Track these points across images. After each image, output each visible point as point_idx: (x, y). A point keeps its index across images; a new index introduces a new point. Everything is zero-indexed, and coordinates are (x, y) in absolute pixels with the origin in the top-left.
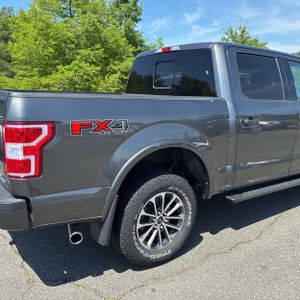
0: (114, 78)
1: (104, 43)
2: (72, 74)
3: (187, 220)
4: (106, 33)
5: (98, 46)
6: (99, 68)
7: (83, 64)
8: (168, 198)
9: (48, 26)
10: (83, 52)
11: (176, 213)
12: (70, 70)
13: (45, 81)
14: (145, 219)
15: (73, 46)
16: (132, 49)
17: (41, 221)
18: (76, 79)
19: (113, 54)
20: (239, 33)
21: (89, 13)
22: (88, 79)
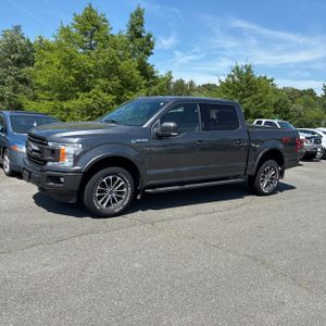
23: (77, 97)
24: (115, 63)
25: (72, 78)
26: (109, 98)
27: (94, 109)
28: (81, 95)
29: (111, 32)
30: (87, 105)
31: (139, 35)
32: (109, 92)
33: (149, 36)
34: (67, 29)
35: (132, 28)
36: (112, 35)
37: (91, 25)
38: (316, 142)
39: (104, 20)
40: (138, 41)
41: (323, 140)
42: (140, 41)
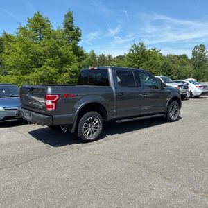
0: (66, 75)
1: (60, 55)
2: (42, 73)
3: (100, 127)
4: (61, 49)
5: (57, 57)
6: (58, 69)
7: (48, 67)
8: (93, 119)
9: (28, 46)
10: (48, 60)
11: (97, 125)
12: (41, 71)
13: (26, 77)
14: (86, 126)
15: (42, 57)
16: (76, 58)
17: (56, 123)
18: (44, 76)
19: (65, 61)
20: (140, 46)
21: (51, 39)
22: (51, 75)
23: (33, 71)
24: (56, 48)
25: (30, 60)
26: (53, 70)
27: (45, 78)
28: (36, 69)
29: (52, 28)
30: (40, 76)
31: (71, 29)
32: (54, 66)
33: (78, 29)
34: (24, 28)
35: (66, 25)
36: (53, 30)
37: (39, 24)
38: (185, 88)
39: (48, 21)
40: (71, 33)
41: (189, 86)
42: (72, 33)
